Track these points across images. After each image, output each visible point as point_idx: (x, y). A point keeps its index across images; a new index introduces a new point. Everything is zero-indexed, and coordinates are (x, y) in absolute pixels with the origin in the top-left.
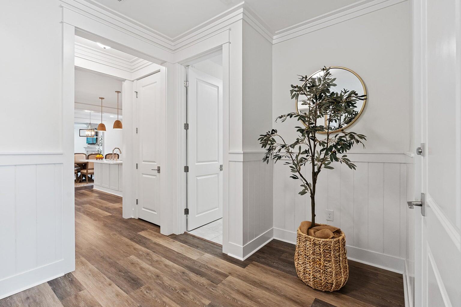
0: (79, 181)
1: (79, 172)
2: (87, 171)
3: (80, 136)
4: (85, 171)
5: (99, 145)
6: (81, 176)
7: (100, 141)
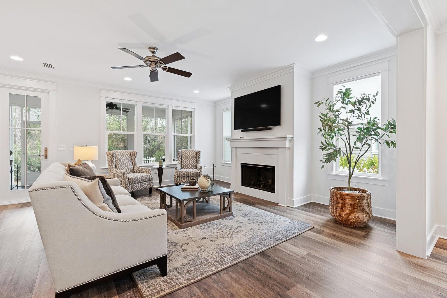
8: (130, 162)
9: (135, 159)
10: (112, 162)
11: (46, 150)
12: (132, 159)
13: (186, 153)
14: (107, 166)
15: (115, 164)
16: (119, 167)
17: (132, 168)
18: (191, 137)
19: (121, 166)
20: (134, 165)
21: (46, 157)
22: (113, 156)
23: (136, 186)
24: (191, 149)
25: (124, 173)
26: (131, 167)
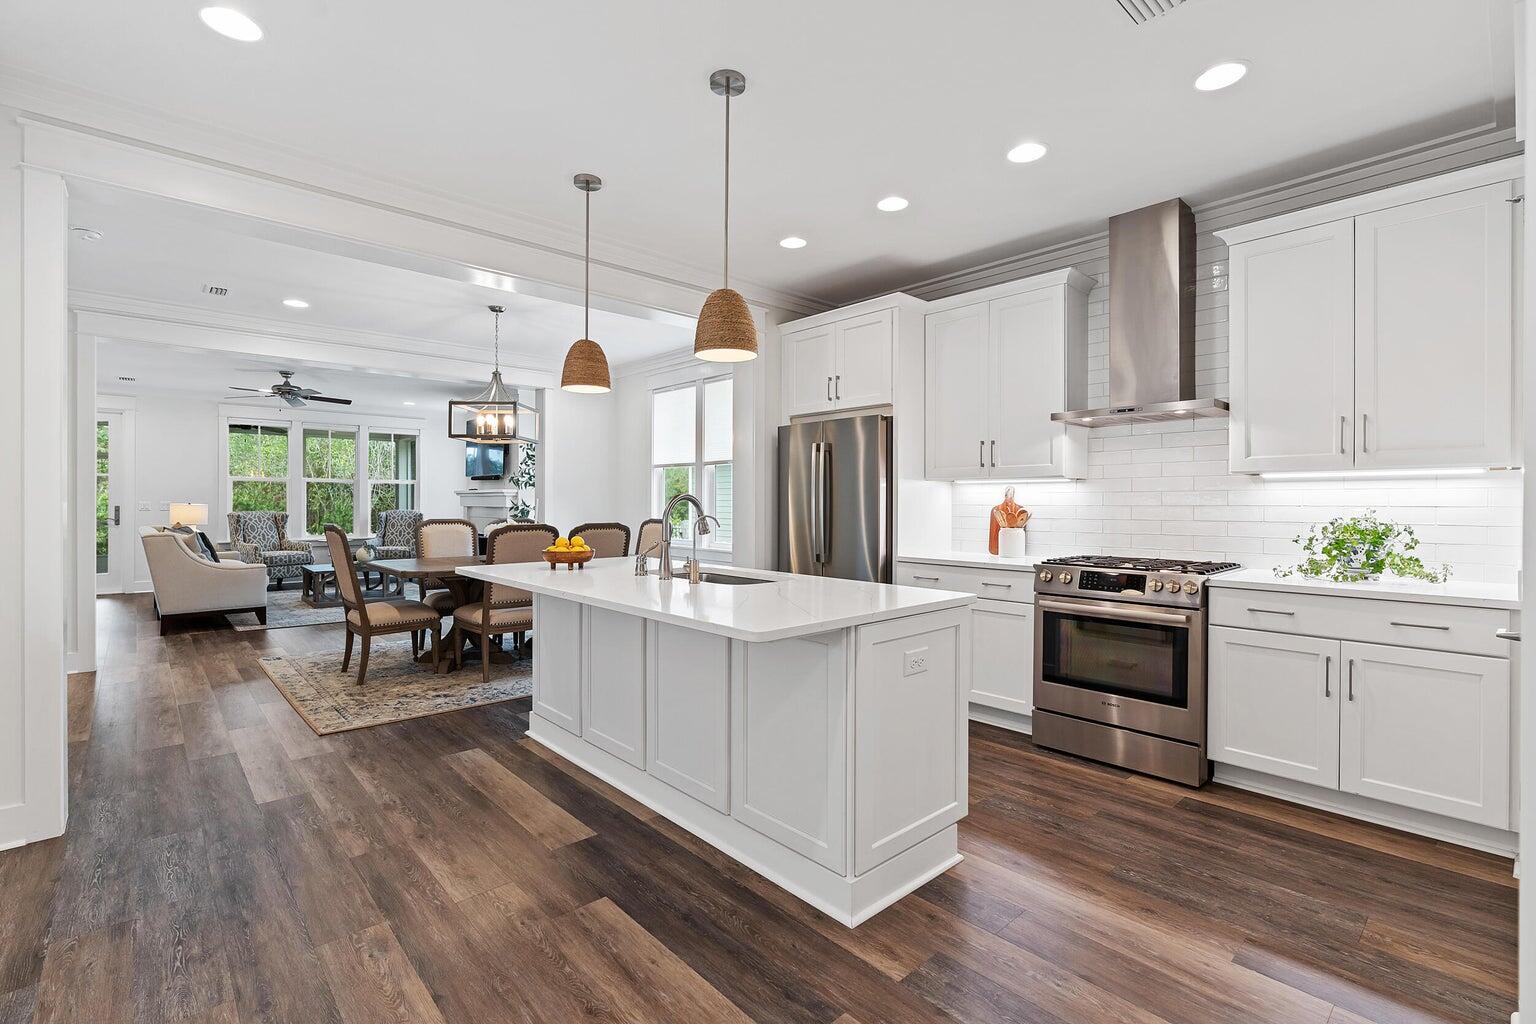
0: (445, 665)
1: (448, 612)
2: (486, 617)
3: (451, 436)
4: (477, 616)
5: (517, 483)
6: (458, 638)
7: (524, 466)
8: (274, 533)
9: (283, 527)
10: (237, 530)
11: (117, 509)
12: (278, 528)
13: (394, 518)
14: (229, 541)
15: (244, 535)
16: (250, 540)
17: (277, 543)
18: (413, 486)
19: (255, 538)
20: (282, 536)
21: (117, 522)
22: (238, 521)
23: (279, 571)
24: (413, 508)
25: (256, 548)
26: (275, 540)
